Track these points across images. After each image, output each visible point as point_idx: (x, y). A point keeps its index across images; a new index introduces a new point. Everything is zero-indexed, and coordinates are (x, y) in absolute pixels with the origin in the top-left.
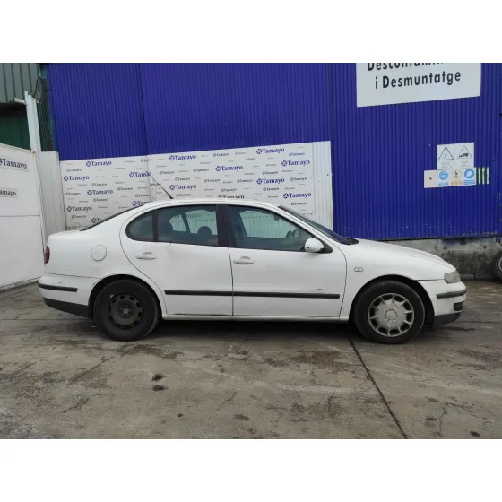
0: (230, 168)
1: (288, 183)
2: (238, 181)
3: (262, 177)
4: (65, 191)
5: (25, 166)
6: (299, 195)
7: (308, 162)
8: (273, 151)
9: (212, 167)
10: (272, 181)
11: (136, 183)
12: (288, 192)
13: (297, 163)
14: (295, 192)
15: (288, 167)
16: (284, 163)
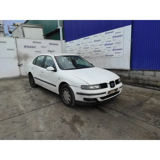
0: (98, 41)
1: (114, 45)
2: (100, 45)
3: (106, 43)
4: (66, 50)
5: (58, 44)
6: (118, 50)
7: (122, 36)
8: (110, 33)
9: (93, 41)
10: (109, 44)
11: (77, 47)
12: (114, 48)
13: (118, 36)
14: (116, 48)
15: (115, 39)
16: (113, 37)
